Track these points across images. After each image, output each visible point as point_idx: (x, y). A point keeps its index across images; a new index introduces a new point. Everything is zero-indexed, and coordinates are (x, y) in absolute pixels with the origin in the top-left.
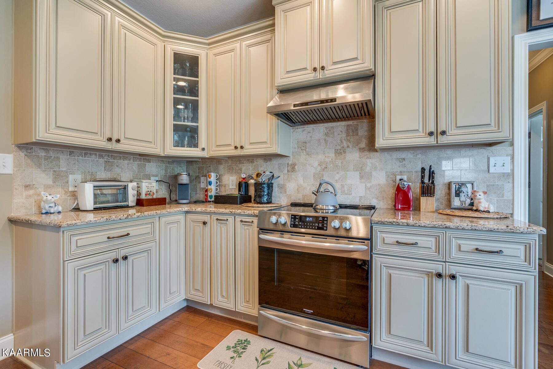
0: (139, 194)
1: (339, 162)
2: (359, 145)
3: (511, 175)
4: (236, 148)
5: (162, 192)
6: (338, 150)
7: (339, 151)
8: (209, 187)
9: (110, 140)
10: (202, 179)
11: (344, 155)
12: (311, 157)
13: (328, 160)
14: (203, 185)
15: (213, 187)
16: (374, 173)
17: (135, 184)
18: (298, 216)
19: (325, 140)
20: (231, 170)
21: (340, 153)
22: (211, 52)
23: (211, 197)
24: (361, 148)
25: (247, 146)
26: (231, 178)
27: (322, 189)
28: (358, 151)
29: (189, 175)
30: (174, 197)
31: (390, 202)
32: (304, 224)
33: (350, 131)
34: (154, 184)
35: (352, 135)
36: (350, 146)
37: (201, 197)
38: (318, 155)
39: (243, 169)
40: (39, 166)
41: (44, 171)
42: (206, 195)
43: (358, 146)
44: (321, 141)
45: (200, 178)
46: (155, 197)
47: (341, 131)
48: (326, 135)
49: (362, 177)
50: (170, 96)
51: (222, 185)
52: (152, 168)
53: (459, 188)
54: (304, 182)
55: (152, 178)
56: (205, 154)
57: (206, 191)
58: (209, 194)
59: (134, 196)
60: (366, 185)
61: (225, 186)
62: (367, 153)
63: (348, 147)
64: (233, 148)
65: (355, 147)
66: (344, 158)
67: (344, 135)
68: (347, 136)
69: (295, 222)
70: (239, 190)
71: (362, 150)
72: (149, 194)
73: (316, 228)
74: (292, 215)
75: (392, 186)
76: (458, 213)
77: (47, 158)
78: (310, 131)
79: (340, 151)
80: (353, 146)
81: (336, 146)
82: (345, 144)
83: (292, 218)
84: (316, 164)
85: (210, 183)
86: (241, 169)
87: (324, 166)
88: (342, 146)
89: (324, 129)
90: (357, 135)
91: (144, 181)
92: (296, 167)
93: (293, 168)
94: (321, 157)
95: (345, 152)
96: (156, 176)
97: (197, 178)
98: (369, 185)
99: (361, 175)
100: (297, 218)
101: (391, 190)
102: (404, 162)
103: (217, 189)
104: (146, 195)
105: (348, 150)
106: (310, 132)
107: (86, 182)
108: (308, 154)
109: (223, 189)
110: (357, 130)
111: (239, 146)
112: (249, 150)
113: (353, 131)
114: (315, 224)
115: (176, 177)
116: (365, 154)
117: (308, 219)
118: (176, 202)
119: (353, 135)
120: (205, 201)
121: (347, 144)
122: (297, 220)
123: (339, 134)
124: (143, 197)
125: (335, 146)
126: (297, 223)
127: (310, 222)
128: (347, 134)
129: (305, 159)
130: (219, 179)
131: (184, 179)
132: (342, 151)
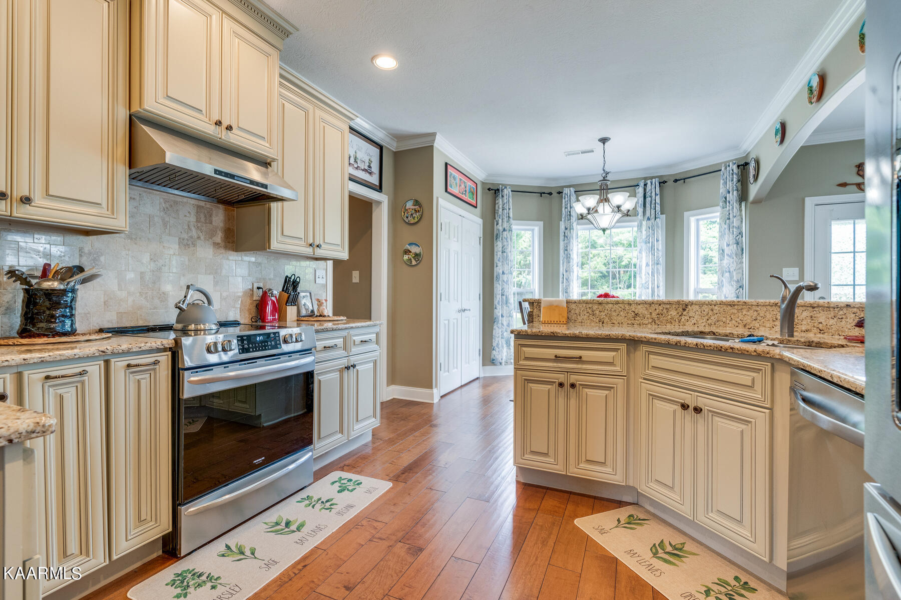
2: (214, 238)
6: (183, 239)
7: (185, 242)
11: (193, 248)
12: (136, 244)
16: (231, 278)
18: (245, 336)
19: (163, 220)
21: (188, 245)
24: (215, 243)
28: (212, 247)
31: (247, 315)
32: (255, 345)
33: (202, 216)
35: (204, 221)
36: (202, 238)
38: (151, 241)
43: (211, 238)
44: (156, 219)
47: (189, 212)
48: (165, 211)
49: (216, 283)
54: (120, 289)
60: (221, 294)
62: (223, 251)
63: (199, 238)
65: (208, 240)
66: (193, 254)
67: (193, 219)
68: (197, 221)
69: (244, 346)
71: (216, 245)
73: (270, 347)
74: (238, 337)
75: (249, 295)
76: (305, 319)
78: (135, 197)
79: (187, 243)
80: (205, 238)
81: (181, 232)
82: (194, 233)
83: (238, 340)
88: (190, 235)
89: (162, 200)
90: (211, 223)
94: (155, 247)
95: (194, 245)
98: (225, 294)
99: (216, 280)
100: (245, 340)
101: (248, 300)
102: (260, 267)
105: (199, 243)
106: (134, 199)
108: (130, 237)
110: (211, 216)
113: (205, 216)
114: (267, 343)
116: (221, 252)
117: (258, 339)
119: (206, 223)
121: (197, 233)
122: (245, 342)
123: (186, 216)
125: (180, 234)
126: (246, 346)
127: (262, 342)
128: (197, 218)
129: (124, 246)
132: (190, 242)
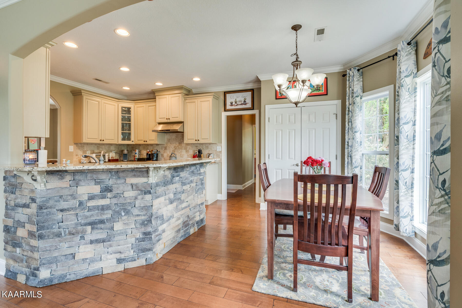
0: (109, 158)
1: (180, 147)
3: (221, 152)
4: (144, 141)
5: (117, 157)
8: (136, 155)
9: (101, 140)
10: (133, 152)
13: (177, 146)
14: (133, 154)
15: (137, 155)
16: (189, 150)
17: (108, 154)
20: (144, 149)
21: (180, 143)
22: (136, 106)
23: (136, 159)
25: (148, 141)
26: (144, 151)
27: (172, 156)
29: (127, 150)
30: (121, 159)
34: (114, 154)
37: (133, 159)
39: (149, 148)
40: (79, 149)
41: (80, 150)
42: (135, 158)
44: (175, 139)
45: (132, 151)
46: (114, 159)
48: (176, 137)
49: (186, 152)
50: (120, 122)
51: (141, 154)
52: (112, 148)
53: (209, 155)
55: (113, 152)
56: (133, 143)
57: (135, 156)
58: (136, 158)
59: (107, 158)
61: (142, 155)
64: (143, 141)
66: (181, 145)
70: (147, 156)
72: (112, 158)
77: (81, 146)
81: (179, 141)
84: (173, 147)
85: (136, 153)
86: (148, 148)
87: (175, 148)
89: (175, 135)
91: (111, 153)
92: (167, 148)
93: (166, 148)
94: (174, 145)
95: (182, 143)
96: (114, 151)
97: (131, 151)
103: (139, 156)
104: (111, 158)
106: (171, 136)
107: (93, 154)
108: (171, 143)
109: (141, 156)
111: (145, 141)
112: (149, 142)
115: (122, 151)
118: (123, 161)
120: (135, 161)
124: (110, 158)
130: (140, 152)
131: (126, 152)
